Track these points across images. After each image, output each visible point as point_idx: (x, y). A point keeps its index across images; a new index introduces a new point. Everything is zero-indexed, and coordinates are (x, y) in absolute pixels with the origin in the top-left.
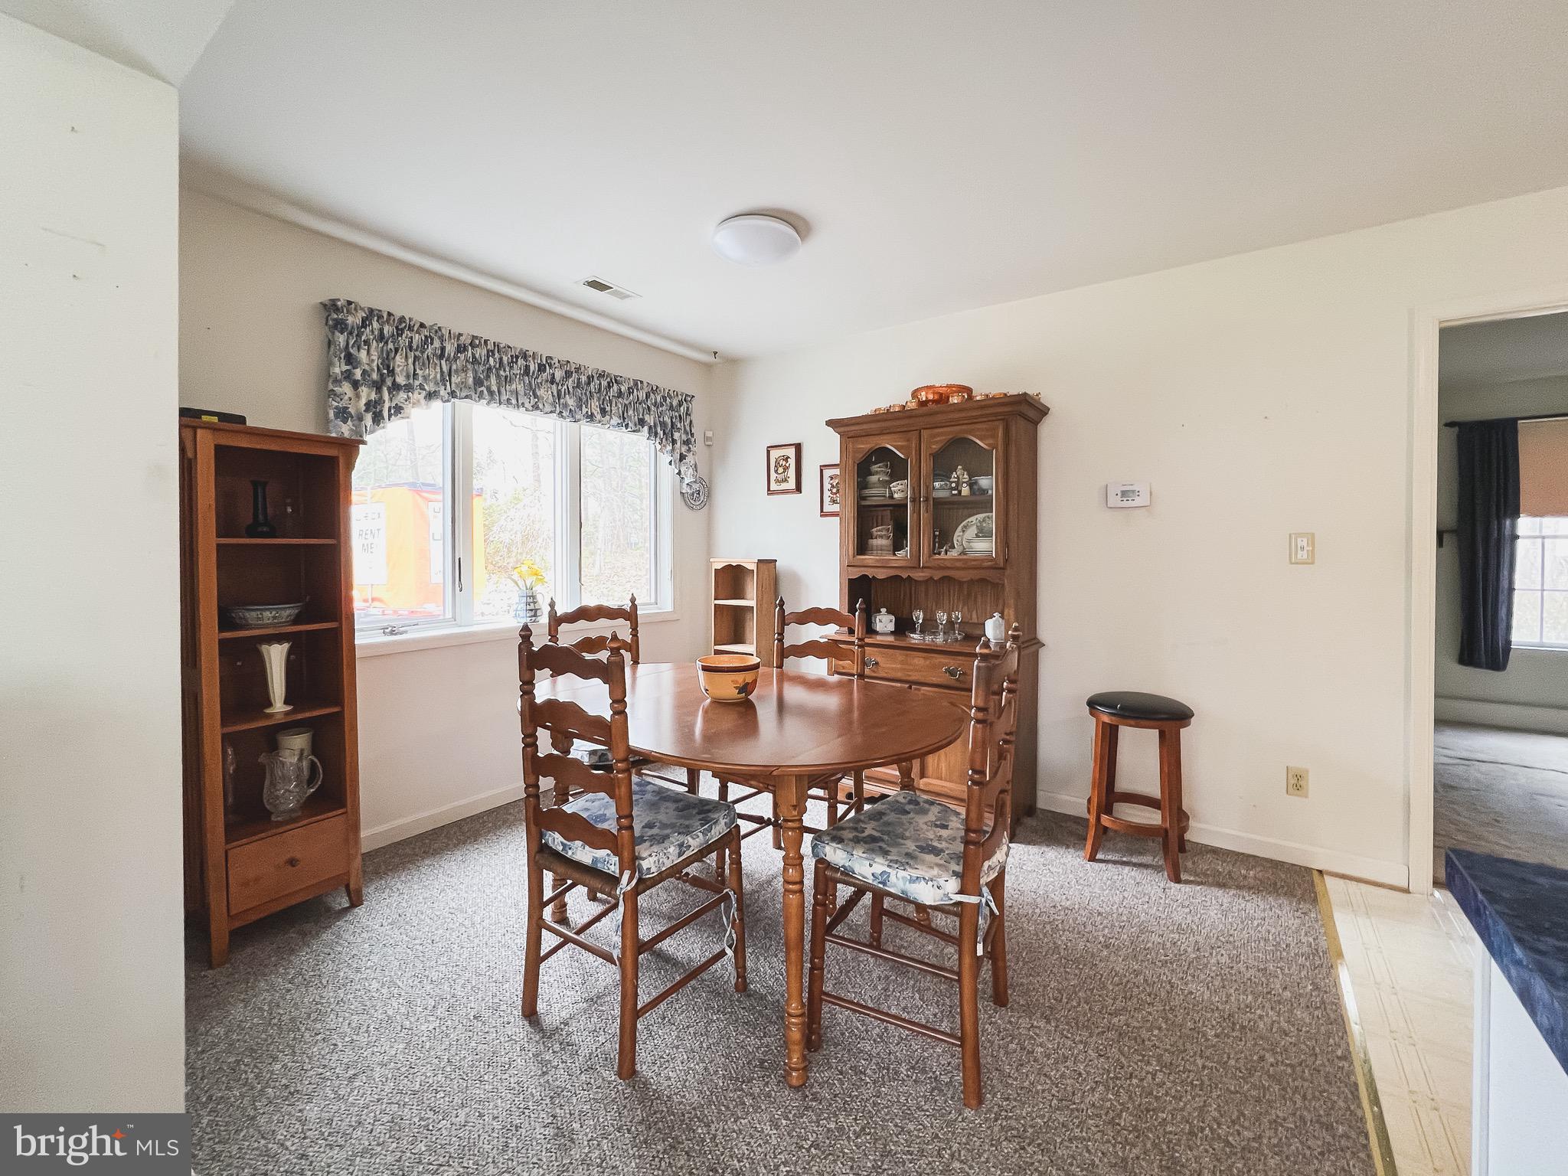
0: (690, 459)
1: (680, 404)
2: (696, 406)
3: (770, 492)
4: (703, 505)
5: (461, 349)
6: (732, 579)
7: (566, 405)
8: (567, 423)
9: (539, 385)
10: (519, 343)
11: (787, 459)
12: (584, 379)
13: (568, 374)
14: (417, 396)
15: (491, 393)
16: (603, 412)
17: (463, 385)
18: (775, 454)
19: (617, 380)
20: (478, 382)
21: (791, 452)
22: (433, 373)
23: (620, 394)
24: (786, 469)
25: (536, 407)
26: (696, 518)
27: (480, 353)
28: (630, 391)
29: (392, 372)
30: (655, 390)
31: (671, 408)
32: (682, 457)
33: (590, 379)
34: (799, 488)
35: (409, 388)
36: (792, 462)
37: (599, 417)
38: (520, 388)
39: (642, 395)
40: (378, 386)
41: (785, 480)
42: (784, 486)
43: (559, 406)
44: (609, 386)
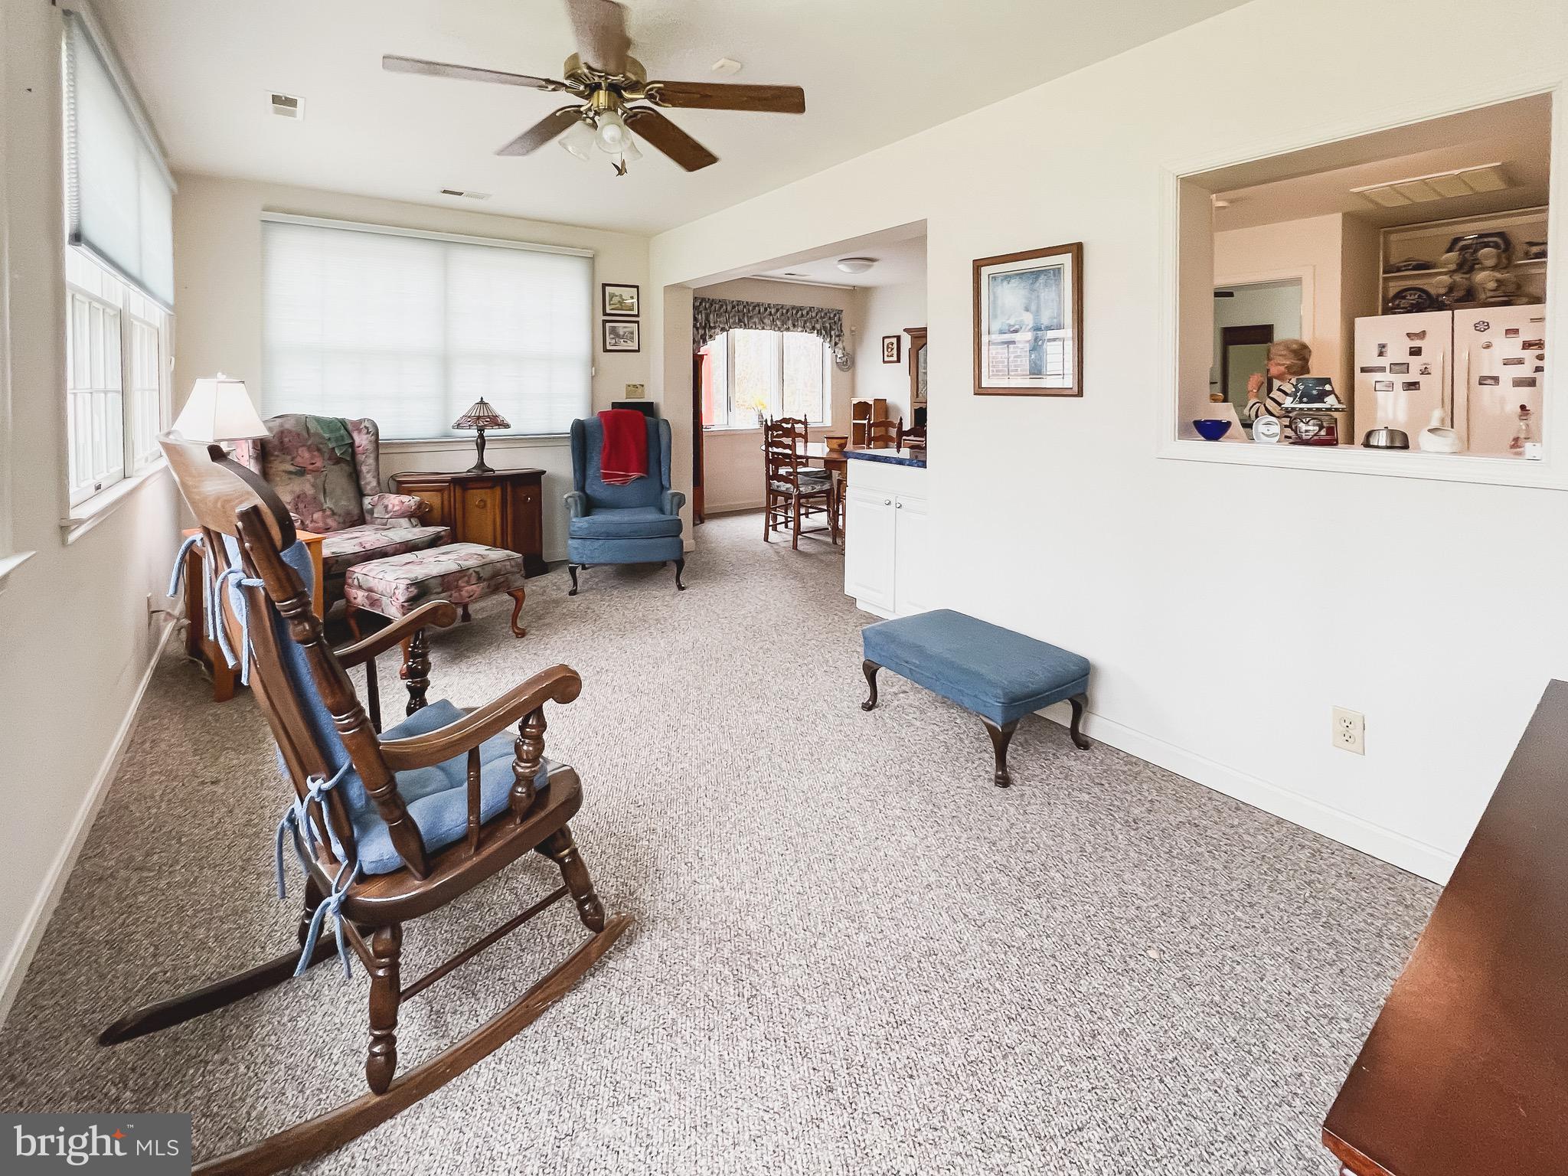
0: (840, 345)
1: (835, 315)
2: (844, 316)
3: (884, 362)
4: (849, 369)
5: (733, 307)
6: (862, 409)
7: (776, 325)
8: (778, 333)
9: (764, 318)
10: (756, 300)
11: (892, 344)
12: (784, 311)
13: (778, 310)
14: (718, 330)
15: (745, 325)
16: (794, 326)
17: (734, 323)
18: (887, 341)
19: (801, 309)
20: (740, 321)
21: (894, 340)
22: (723, 319)
23: (802, 315)
24: (892, 349)
25: (763, 328)
26: (845, 376)
27: (741, 307)
28: (808, 313)
29: (709, 322)
30: (820, 310)
31: (830, 318)
32: (836, 344)
33: (788, 311)
34: (899, 361)
35: (715, 328)
36: (895, 346)
37: (791, 328)
38: (757, 320)
39: (814, 314)
40: (704, 328)
41: (892, 356)
42: (891, 359)
43: (774, 326)
44: (797, 312)
